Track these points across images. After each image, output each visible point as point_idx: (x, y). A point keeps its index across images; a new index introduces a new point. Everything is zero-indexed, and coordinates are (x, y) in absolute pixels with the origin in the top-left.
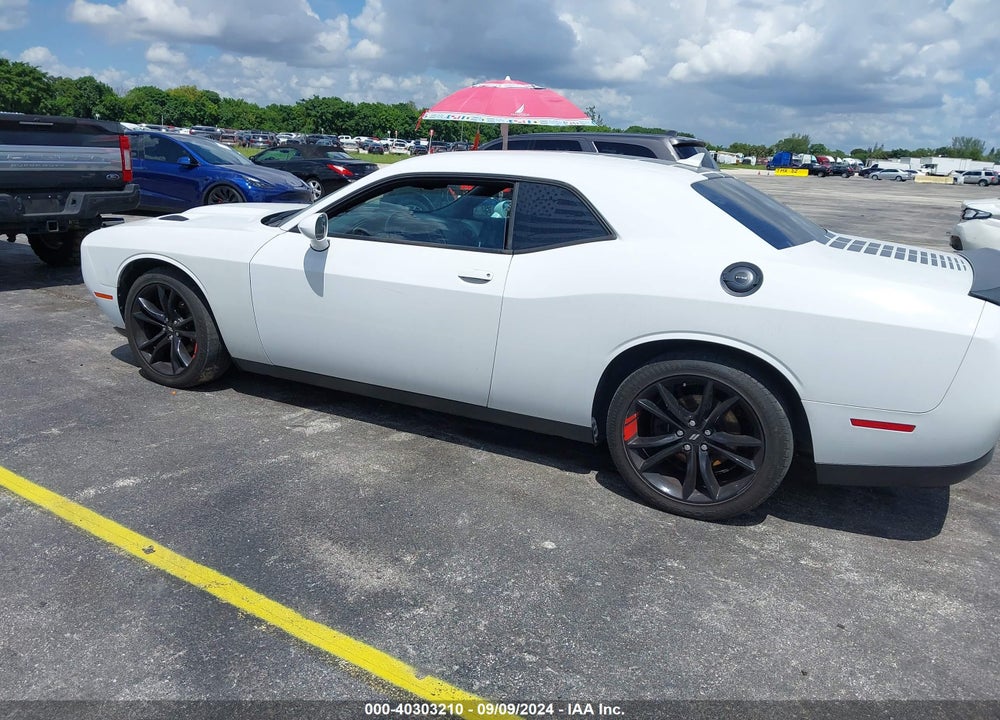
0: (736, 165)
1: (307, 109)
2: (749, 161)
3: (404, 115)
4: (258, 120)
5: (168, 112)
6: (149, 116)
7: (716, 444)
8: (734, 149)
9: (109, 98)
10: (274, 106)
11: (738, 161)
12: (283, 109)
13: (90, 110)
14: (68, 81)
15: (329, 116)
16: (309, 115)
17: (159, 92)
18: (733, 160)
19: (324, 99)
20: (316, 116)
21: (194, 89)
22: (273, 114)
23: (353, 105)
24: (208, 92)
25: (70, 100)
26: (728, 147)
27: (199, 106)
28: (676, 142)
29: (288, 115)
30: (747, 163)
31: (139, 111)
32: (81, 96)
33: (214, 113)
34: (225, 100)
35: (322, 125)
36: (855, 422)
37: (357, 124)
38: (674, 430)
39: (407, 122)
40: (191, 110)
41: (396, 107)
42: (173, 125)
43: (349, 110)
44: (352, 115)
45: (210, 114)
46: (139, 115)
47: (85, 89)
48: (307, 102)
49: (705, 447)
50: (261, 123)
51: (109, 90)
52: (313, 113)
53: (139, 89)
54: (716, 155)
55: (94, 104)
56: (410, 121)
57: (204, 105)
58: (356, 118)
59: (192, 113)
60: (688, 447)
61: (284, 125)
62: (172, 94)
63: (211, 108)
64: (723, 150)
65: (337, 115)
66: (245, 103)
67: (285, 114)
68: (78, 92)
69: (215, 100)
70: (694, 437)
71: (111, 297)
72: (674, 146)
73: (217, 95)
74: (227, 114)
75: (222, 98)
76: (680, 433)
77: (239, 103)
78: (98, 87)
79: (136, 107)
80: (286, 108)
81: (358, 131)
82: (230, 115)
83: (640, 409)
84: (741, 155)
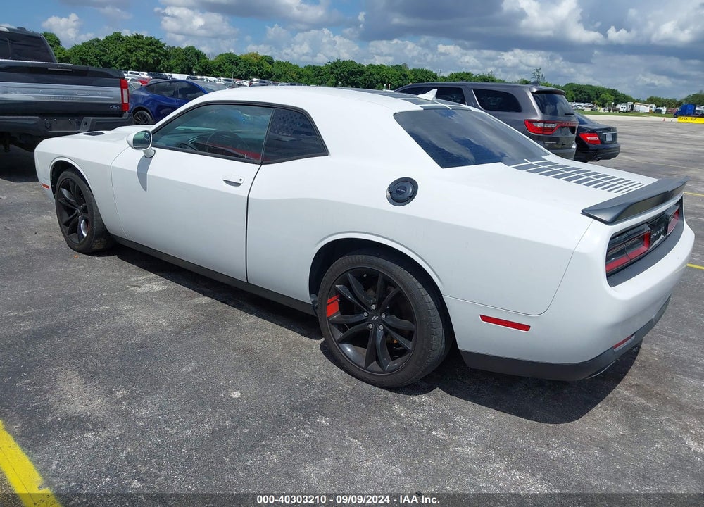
0: (649, 113)
1: (332, 68)
2: (660, 111)
3: (399, 73)
4: (298, 76)
5: (239, 70)
6: (227, 73)
7: (388, 326)
8: (650, 101)
9: (203, 60)
10: (309, 66)
11: (650, 110)
12: (315, 68)
13: (192, 68)
14: (179, 50)
15: (346, 74)
16: (332, 73)
17: (235, 57)
18: (647, 109)
19: (344, 61)
20: (336, 73)
21: (257, 54)
22: (308, 72)
23: (363, 66)
24: (266, 56)
25: (179, 62)
26: (646, 100)
27: (260, 66)
28: (535, 90)
29: (318, 72)
30: (658, 112)
31: (221, 69)
32: (186, 59)
33: (269, 71)
34: (277, 62)
35: (341, 80)
36: (484, 318)
37: (365, 80)
38: (361, 312)
39: (400, 79)
40: (254, 69)
41: (394, 67)
42: (241, 79)
43: (360, 69)
44: (361, 73)
45: (267, 71)
46: (221, 72)
47: (189, 55)
48: (332, 64)
49: (381, 327)
50: (299, 78)
51: (204, 55)
52: (335, 71)
53: (222, 55)
54: (633, 106)
55: (194, 65)
56: (403, 78)
57: (262, 65)
58: (365, 75)
59: (255, 71)
60: (371, 326)
61: (315, 80)
62: (243, 58)
63: (268, 67)
64: (641, 102)
65: (352, 73)
66: (290, 64)
67: (316, 72)
68: (184, 57)
69: (270, 61)
70: (375, 318)
71: (48, 187)
72: (532, 93)
73: (272, 58)
74: (277, 71)
75: (275, 60)
76: (366, 314)
77: (286, 64)
78: (196, 53)
79: (220, 66)
80: (317, 67)
81: (365, 84)
82: (280, 72)
83: (337, 292)
84: (654, 106)
